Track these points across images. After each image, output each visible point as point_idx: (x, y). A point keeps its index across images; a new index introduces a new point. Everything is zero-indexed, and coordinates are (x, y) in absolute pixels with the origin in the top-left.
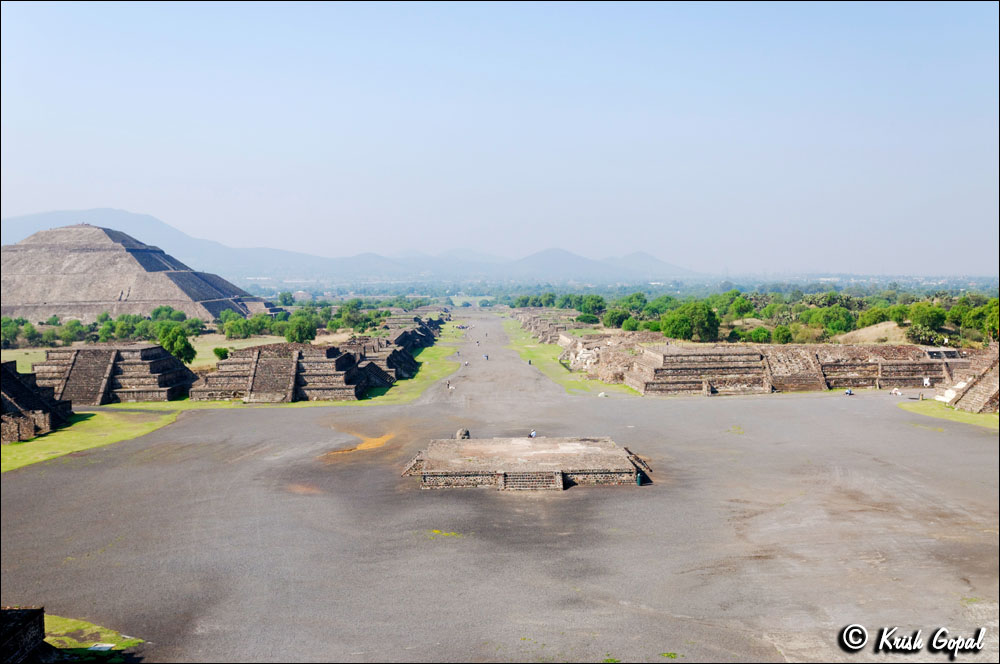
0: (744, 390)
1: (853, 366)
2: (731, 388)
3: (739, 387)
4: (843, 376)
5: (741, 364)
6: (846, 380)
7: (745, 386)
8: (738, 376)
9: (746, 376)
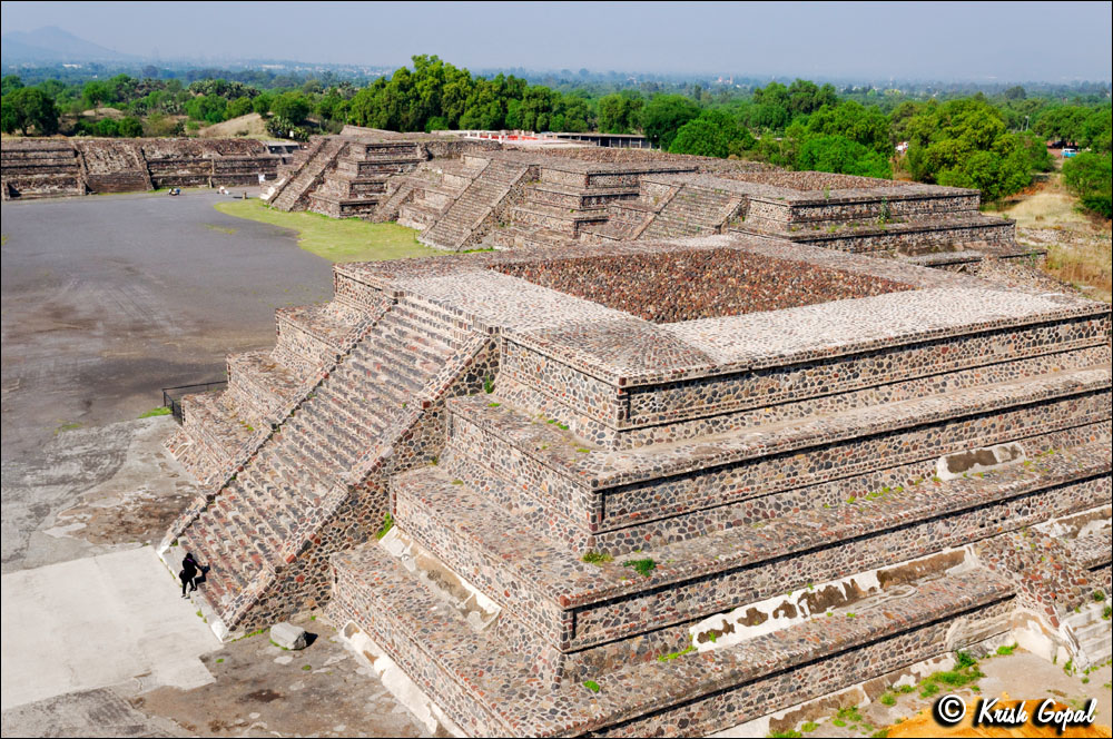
0: (53, 193)
1: (183, 164)
2: (38, 191)
3: (48, 189)
4: (172, 174)
5: (50, 162)
6: (175, 178)
7: (55, 187)
8: (46, 176)
9: (56, 176)
